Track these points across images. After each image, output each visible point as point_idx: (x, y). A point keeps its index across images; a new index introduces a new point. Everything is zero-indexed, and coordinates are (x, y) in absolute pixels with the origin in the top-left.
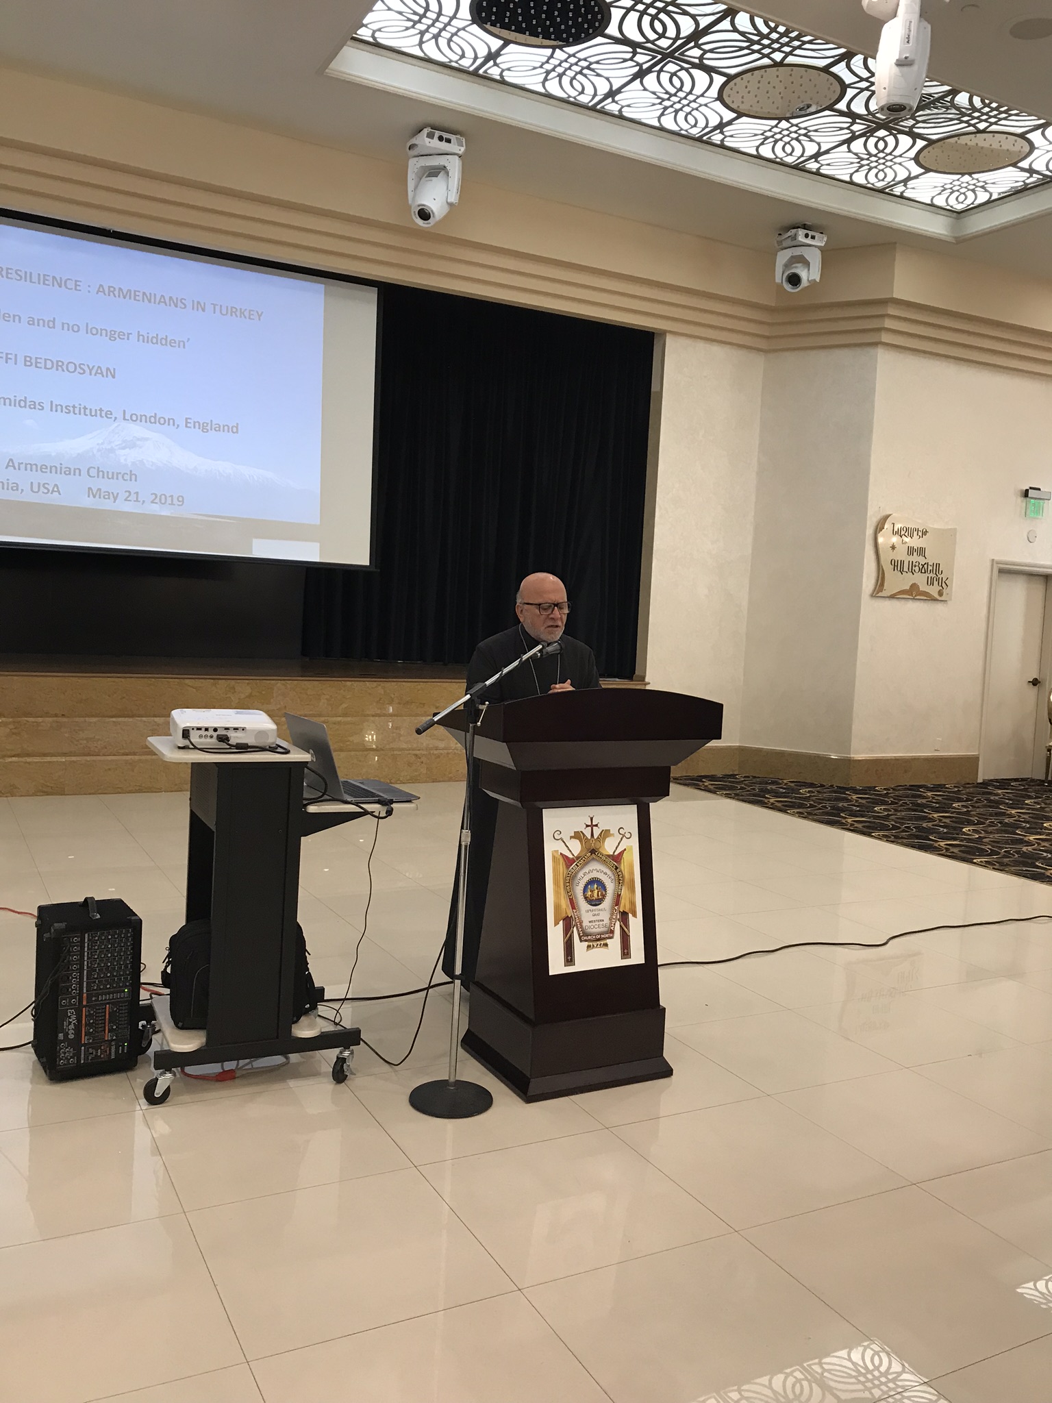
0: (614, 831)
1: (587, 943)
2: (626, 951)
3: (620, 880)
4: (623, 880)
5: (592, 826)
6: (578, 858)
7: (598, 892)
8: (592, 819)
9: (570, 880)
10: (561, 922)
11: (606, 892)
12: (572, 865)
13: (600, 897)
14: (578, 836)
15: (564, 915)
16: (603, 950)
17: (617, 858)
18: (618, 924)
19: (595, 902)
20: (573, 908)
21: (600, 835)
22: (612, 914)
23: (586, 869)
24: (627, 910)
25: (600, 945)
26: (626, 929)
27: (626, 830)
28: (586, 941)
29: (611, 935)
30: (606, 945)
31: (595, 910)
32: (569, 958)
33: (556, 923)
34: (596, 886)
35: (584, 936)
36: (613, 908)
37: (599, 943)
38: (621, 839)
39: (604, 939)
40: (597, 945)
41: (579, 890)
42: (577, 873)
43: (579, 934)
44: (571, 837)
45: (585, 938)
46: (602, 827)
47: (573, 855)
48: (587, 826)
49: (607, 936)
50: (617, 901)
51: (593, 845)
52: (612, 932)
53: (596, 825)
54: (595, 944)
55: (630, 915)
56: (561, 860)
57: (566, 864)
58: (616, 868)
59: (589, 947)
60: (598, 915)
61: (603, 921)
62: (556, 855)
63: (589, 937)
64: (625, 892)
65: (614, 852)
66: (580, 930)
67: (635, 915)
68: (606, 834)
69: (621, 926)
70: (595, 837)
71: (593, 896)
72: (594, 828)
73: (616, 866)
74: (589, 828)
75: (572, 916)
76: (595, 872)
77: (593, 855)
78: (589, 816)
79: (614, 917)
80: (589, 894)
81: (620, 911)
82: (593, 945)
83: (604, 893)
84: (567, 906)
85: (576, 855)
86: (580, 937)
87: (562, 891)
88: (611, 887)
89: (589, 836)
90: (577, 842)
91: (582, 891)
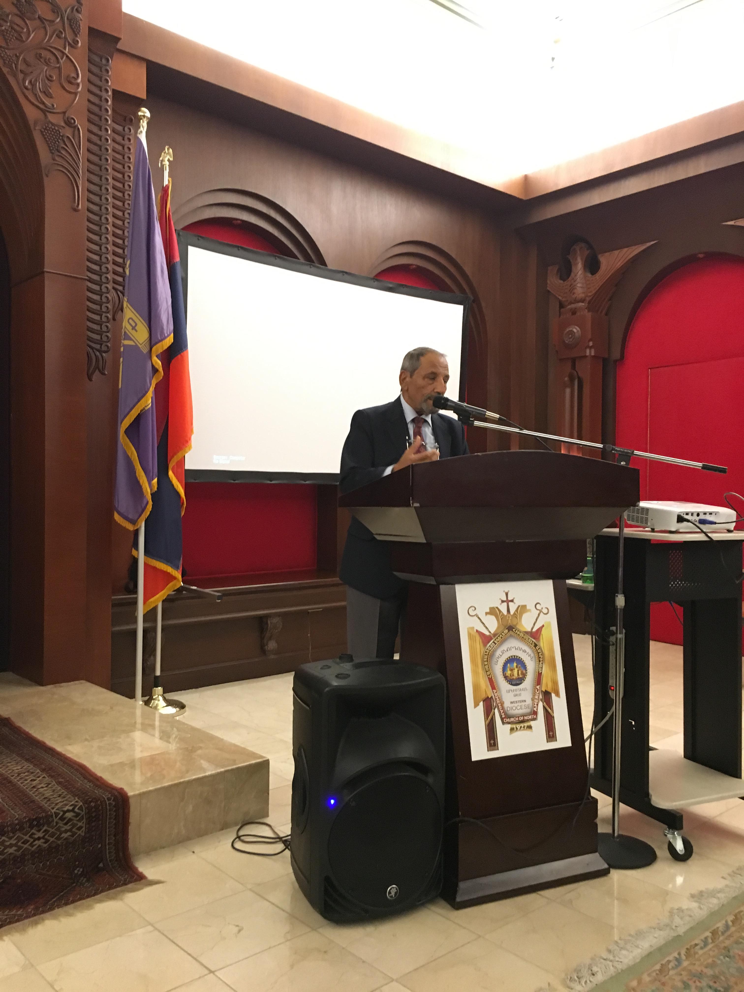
0: (531, 606)
1: (509, 726)
2: (551, 734)
3: (539, 657)
4: (544, 658)
5: (508, 601)
6: (495, 635)
7: (518, 670)
8: (507, 594)
9: (488, 659)
10: (481, 703)
11: (526, 670)
12: (489, 642)
13: (521, 676)
14: (493, 611)
15: (484, 696)
16: (527, 733)
17: (535, 635)
18: (541, 705)
19: (516, 682)
20: (493, 688)
21: (517, 610)
22: (534, 694)
23: (505, 647)
24: (549, 690)
25: (524, 727)
26: (549, 710)
28: (509, 723)
29: (535, 717)
30: (530, 727)
31: (516, 690)
32: (492, 742)
33: (476, 705)
34: (515, 664)
35: (506, 718)
36: (535, 688)
37: (522, 725)
38: (539, 615)
39: (528, 721)
40: (521, 727)
41: (498, 669)
42: (495, 651)
43: (501, 716)
44: (487, 613)
45: (508, 720)
46: (518, 602)
47: (490, 632)
48: (503, 601)
49: (530, 717)
50: (539, 678)
51: (510, 621)
52: (535, 713)
53: (512, 601)
54: (518, 726)
55: (553, 695)
56: (478, 638)
57: (483, 642)
58: (536, 645)
59: (512, 729)
60: (520, 695)
61: (525, 701)
62: (472, 633)
63: (512, 719)
64: (545, 670)
65: (532, 629)
66: (502, 711)
67: (558, 695)
68: (522, 609)
69: (544, 706)
70: (512, 612)
71: (513, 675)
72: (510, 604)
73: (535, 643)
74: (505, 604)
75: (492, 697)
76: (513, 650)
77: (511, 632)
78: (504, 591)
79: (537, 697)
80: (508, 673)
81: (542, 691)
82: (516, 728)
83: (524, 672)
84: (487, 686)
85: (492, 632)
86: (502, 719)
87: (480, 670)
88: (531, 665)
89: (505, 612)
90: (493, 618)
91: (501, 670)
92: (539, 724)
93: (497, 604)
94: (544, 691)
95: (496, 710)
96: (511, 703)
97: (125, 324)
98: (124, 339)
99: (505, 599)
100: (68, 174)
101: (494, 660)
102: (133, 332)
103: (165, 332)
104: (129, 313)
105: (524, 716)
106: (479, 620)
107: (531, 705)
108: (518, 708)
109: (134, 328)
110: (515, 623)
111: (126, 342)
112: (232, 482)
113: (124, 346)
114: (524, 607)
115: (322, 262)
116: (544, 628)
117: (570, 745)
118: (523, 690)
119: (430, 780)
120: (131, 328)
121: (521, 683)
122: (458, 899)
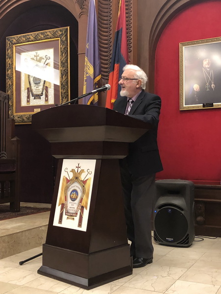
0: (86, 170)
1: (67, 216)
2: (80, 225)
3: (84, 192)
6: (71, 180)
7: (75, 195)
9: (67, 188)
10: (61, 205)
13: (75, 198)
14: (73, 171)
15: (62, 203)
16: (72, 221)
17: (84, 182)
18: (79, 211)
19: (73, 200)
20: (66, 200)
22: (78, 206)
24: (84, 206)
26: (82, 214)
27: (90, 170)
30: (73, 219)
31: (73, 203)
32: (60, 220)
33: (59, 205)
34: (75, 193)
35: (67, 213)
36: (79, 204)
38: (88, 174)
39: (74, 216)
41: (69, 193)
42: (69, 186)
43: (65, 212)
44: (70, 171)
46: (82, 168)
50: (82, 199)
51: (77, 175)
52: (77, 214)
54: (70, 217)
55: (85, 208)
57: (67, 182)
58: (83, 186)
59: (68, 218)
61: (75, 208)
63: (69, 214)
64: (84, 198)
65: (84, 179)
66: (66, 210)
67: (86, 209)
68: (83, 171)
70: (79, 172)
71: (73, 197)
72: (79, 168)
74: (77, 168)
75: (64, 203)
76: (76, 187)
77: (76, 179)
78: (78, 163)
79: (79, 208)
80: (72, 195)
81: (81, 206)
83: (77, 196)
84: (64, 199)
87: (63, 192)
88: (80, 194)
89: (76, 172)
92: (77, 219)
93: (75, 168)
99: (77, 166)
101: (69, 189)
105: (73, 214)
108: (72, 210)
110: (79, 176)
116: (88, 180)
118: (75, 203)
121: (75, 201)
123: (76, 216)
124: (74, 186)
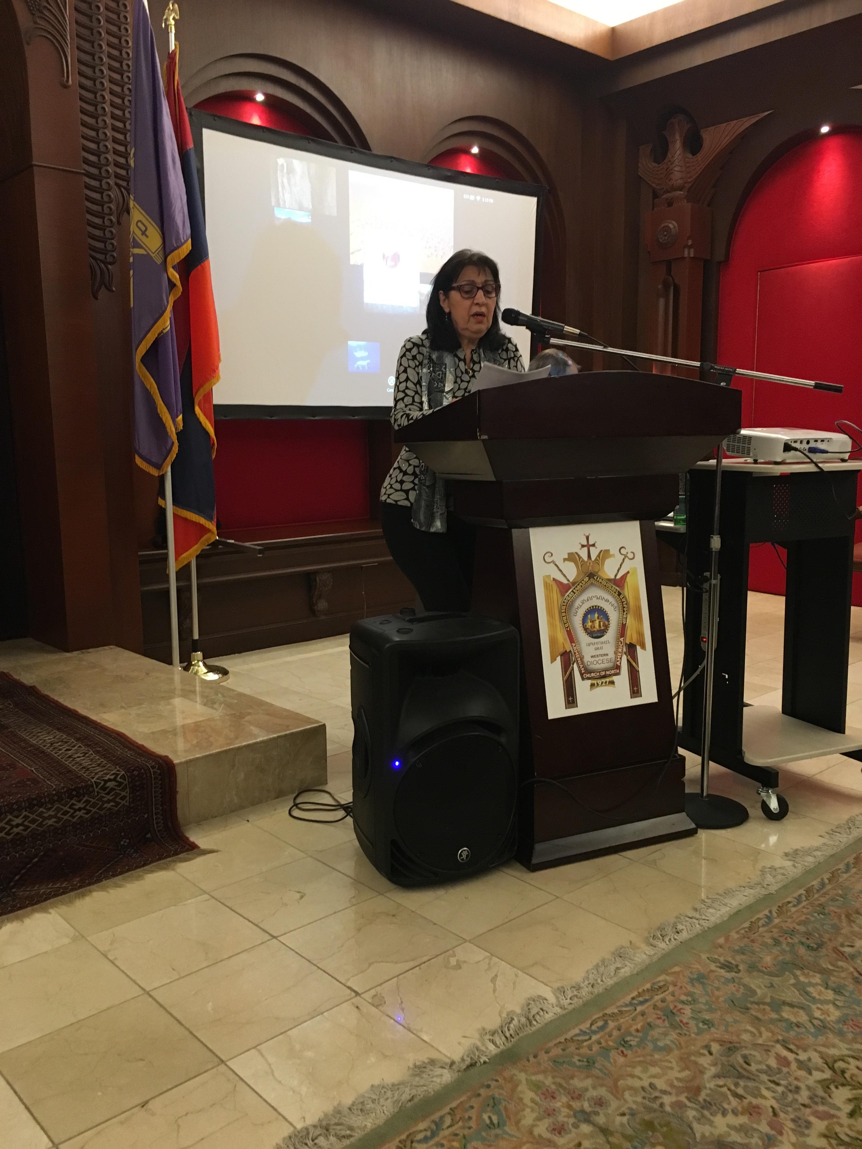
0: (615, 551)
1: (589, 682)
2: (635, 689)
3: (624, 607)
4: (628, 608)
5: (588, 546)
6: (574, 583)
7: (600, 622)
8: (587, 538)
9: (566, 609)
10: (559, 658)
11: (609, 622)
12: (567, 591)
13: (603, 628)
14: (572, 557)
15: (562, 650)
16: (609, 688)
17: (619, 583)
18: (624, 658)
19: (597, 634)
20: (572, 641)
21: (599, 556)
22: (617, 647)
23: (584, 596)
24: (634, 642)
25: (606, 682)
26: (634, 664)
27: (628, 549)
28: (589, 678)
29: (618, 671)
30: (612, 683)
31: (597, 643)
32: (570, 699)
33: (553, 660)
34: (596, 615)
35: (586, 673)
36: (618, 640)
37: (604, 680)
38: (624, 560)
39: (610, 675)
40: (602, 683)
41: (577, 620)
42: (573, 602)
43: (580, 671)
44: (565, 560)
45: (588, 675)
46: (600, 547)
47: (568, 580)
48: (583, 546)
49: (613, 672)
50: (622, 630)
51: (590, 568)
52: (618, 667)
53: (594, 545)
54: (599, 682)
55: (638, 648)
56: (555, 587)
57: (560, 591)
58: (619, 594)
59: (592, 685)
60: (601, 648)
61: (607, 655)
62: (548, 582)
63: (593, 675)
64: (630, 621)
65: (616, 576)
66: (581, 666)
67: (643, 647)
68: (605, 554)
69: (628, 660)
70: (593, 558)
71: (594, 627)
72: (591, 548)
73: (619, 592)
74: (586, 549)
75: (570, 651)
76: (594, 599)
77: (592, 579)
78: (584, 535)
79: (620, 650)
80: (589, 625)
81: (626, 644)
82: (597, 684)
83: (607, 623)
84: (565, 639)
85: (571, 581)
86: (582, 674)
87: (558, 623)
88: (614, 616)
89: (585, 558)
90: (572, 565)
91: (581, 622)
92: (623, 680)
93: (576, 549)
94: (628, 643)
95: (575, 665)
96: (592, 657)
97: (133, 228)
98: (133, 247)
99: (585, 543)
100: (55, 41)
101: (573, 610)
102: (143, 238)
103: (181, 236)
104: (137, 214)
105: (606, 670)
106: (556, 568)
107: (614, 659)
108: (600, 662)
109: (144, 233)
110: (596, 570)
111: (136, 251)
112: (269, 418)
113: (133, 255)
114: (607, 551)
115: (365, 145)
116: (628, 575)
117: (656, 700)
118: (605, 643)
119: (503, 740)
120: (141, 233)
121: (603, 636)
122: (534, 861)
123: (618, 674)
124: (591, 599)
